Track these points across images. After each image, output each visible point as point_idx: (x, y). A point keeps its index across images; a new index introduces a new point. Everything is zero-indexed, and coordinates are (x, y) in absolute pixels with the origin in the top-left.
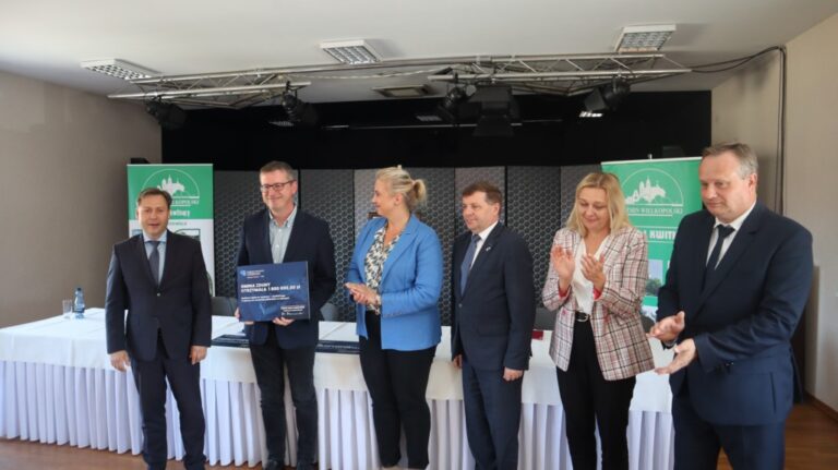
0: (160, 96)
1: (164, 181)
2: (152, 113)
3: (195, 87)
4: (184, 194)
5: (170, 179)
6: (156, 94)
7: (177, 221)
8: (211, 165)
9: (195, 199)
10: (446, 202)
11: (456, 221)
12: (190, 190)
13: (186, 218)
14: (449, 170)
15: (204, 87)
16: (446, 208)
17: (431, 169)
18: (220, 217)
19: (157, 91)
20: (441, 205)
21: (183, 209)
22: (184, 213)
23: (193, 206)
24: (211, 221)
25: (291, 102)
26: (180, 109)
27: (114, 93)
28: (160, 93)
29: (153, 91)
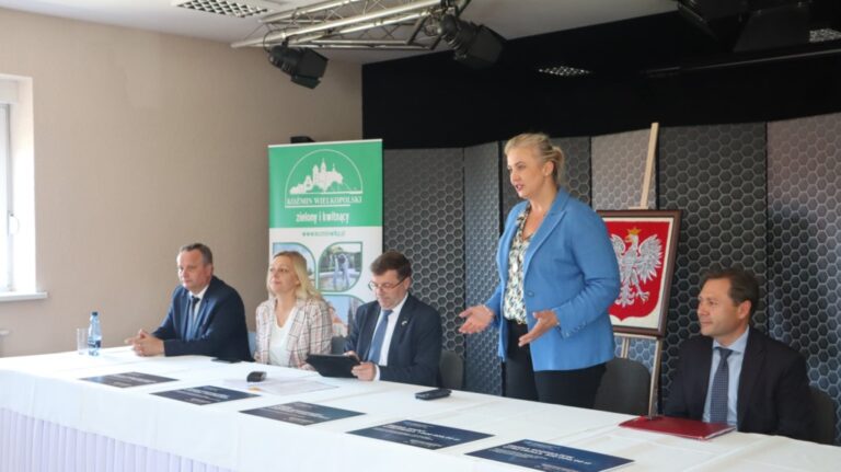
0: (288, 39)
1: (315, 169)
2: (278, 64)
3: (333, 18)
4: (343, 188)
5: (323, 165)
6: (284, 36)
7: (330, 229)
8: (380, 140)
9: (356, 195)
10: (749, 189)
11: (769, 226)
12: (350, 181)
13: (344, 225)
14: (756, 126)
15: (346, 17)
16: (749, 201)
17: (718, 127)
18: (393, 223)
19: (285, 30)
20: (738, 195)
21: (338, 210)
22: (341, 217)
23: (354, 205)
24: (379, 229)
25: (448, 26)
26: (318, 55)
27: (239, 40)
28: (289, 34)
29: (279, 31)
